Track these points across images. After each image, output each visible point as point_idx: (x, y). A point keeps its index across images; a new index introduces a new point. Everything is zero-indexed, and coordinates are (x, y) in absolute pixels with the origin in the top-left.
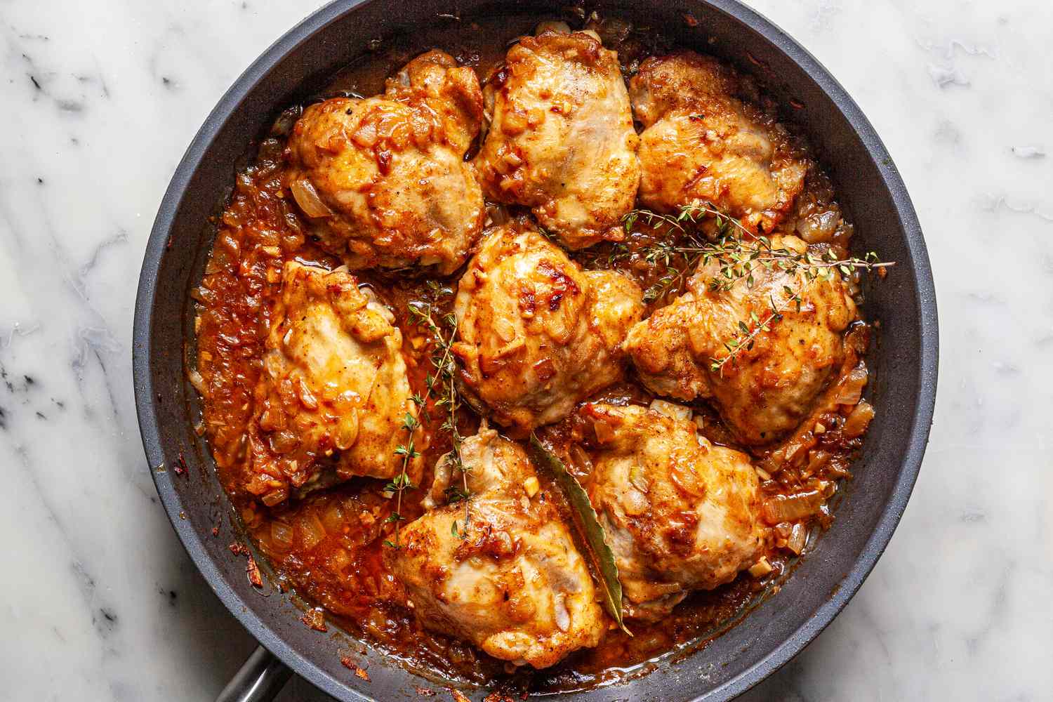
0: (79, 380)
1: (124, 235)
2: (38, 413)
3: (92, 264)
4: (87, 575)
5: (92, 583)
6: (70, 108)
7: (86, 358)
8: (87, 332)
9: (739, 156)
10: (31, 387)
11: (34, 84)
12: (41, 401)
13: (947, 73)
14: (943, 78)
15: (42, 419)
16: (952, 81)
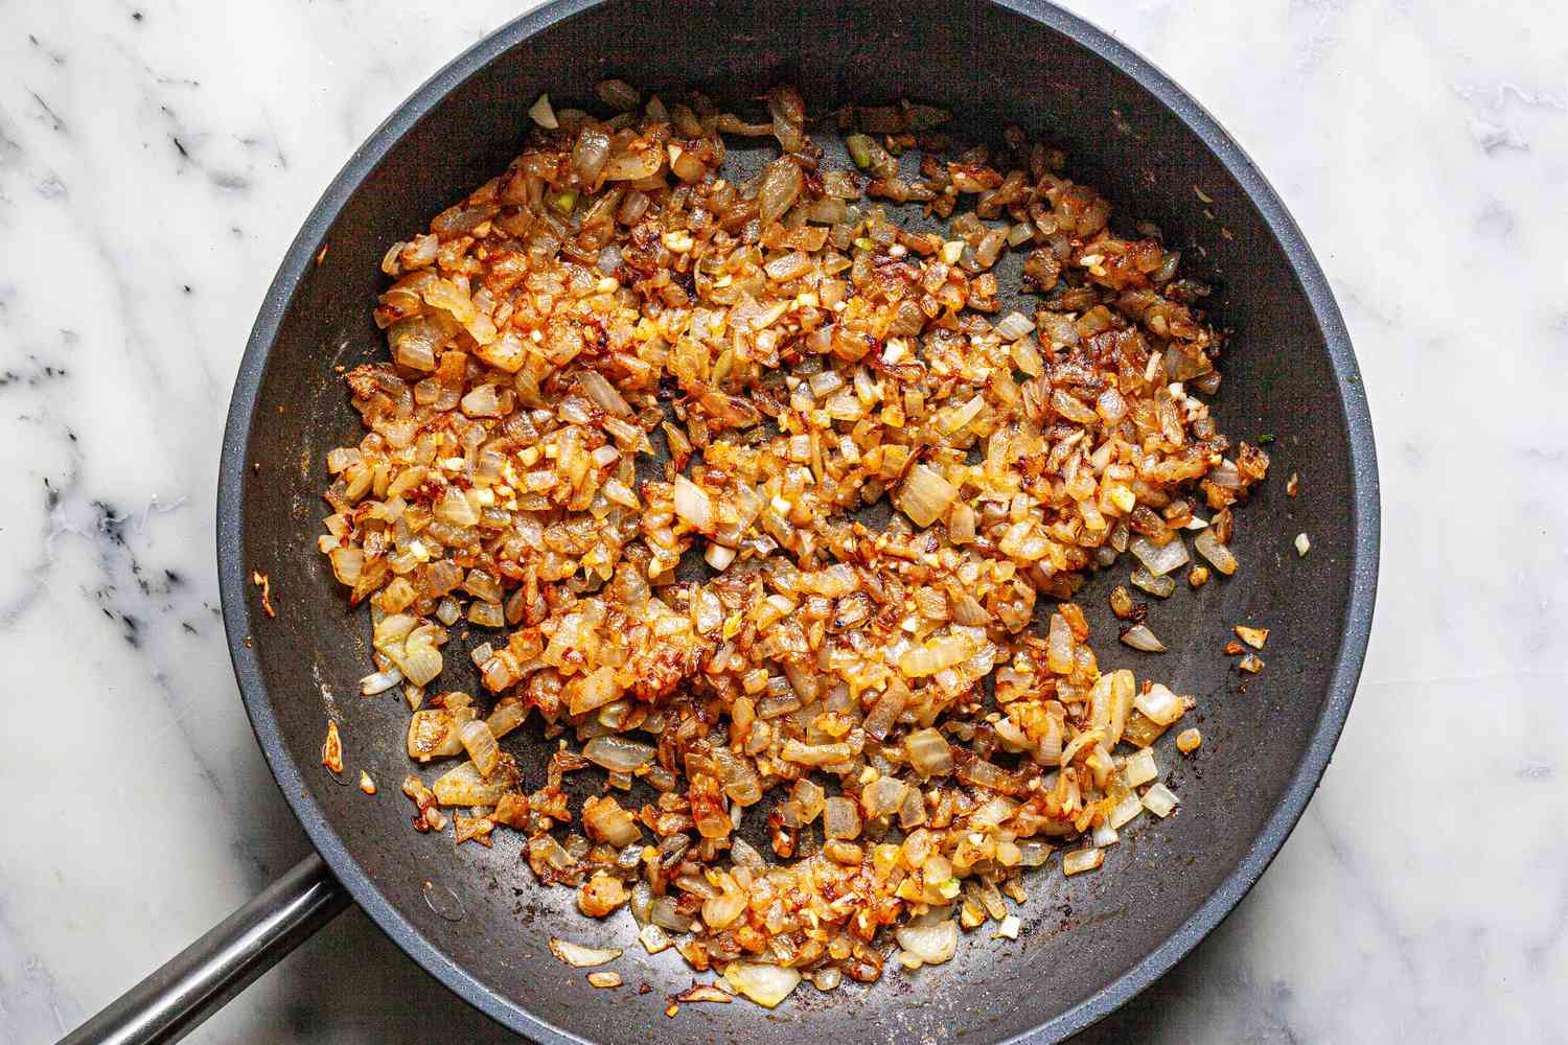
2: (185, 625)
6: (230, 183)
10: (176, 589)
11: (178, 150)
12: (187, 606)
13: (1495, 131)
14: (1490, 139)
15: (190, 633)
16: (1503, 143)
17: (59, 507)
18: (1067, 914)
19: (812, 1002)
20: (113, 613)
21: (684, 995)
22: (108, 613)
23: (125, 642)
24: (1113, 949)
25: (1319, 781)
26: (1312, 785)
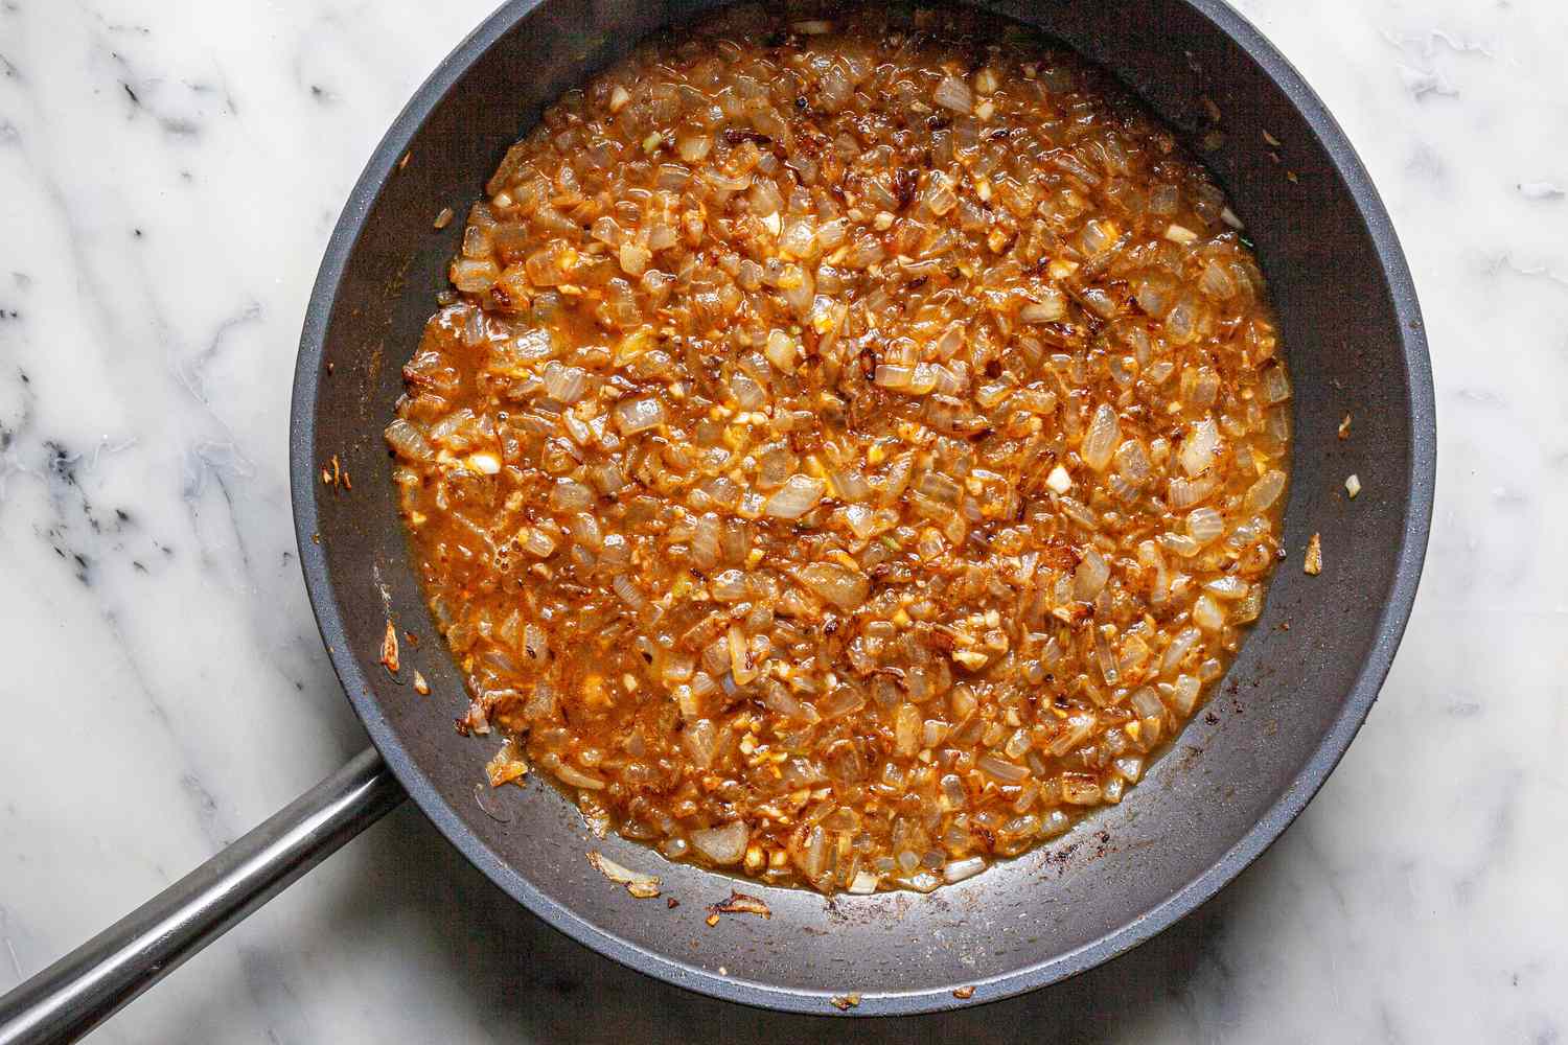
0: (193, 515)
1: (257, 310)
2: (135, 564)
3: (212, 351)
4: (204, 792)
5: (212, 804)
6: (181, 129)
7: (204, 483)
8: (205, 449)
10: (126, 526)
11: (129, 96)
12: (139, 545)
13: (1425, 78)
14: (1420, 85)
15: (141, 572)
16: (1433, 90)
17: (12, 447)
18: (1105, 840)
19: (850, 917)
20: (66, 553)
21: (725, 905)
22: (59, 551)
23: (77, 580)
25: (1365, 717)
26: (1356, 721)
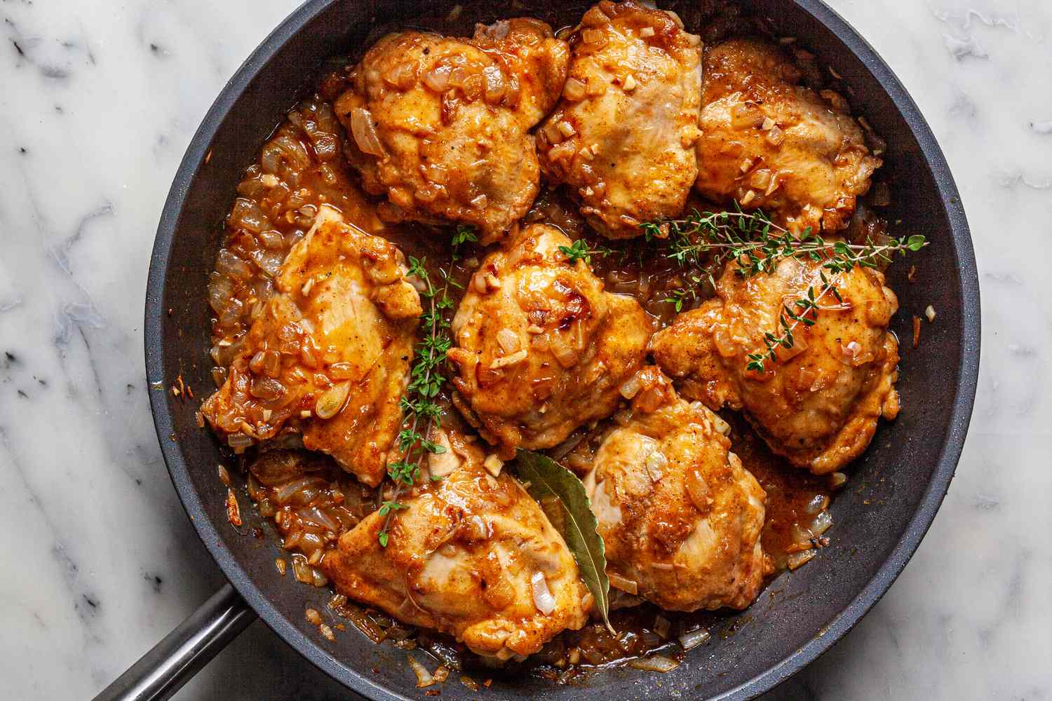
0: (61, 357)
1: (110, 207)
2: (19, 392)
3: (76, 237)
4: (69, 560)
5: (75, 568)
6: (54, 75)
7: (70, 333)
8: (70, 308)
9: (800, 149)
10: (13, 366)
11: (17, 51)
12: (22, 378)
13: (964, 44)
14: (960, 50)
15: (24, 398)
16: (969, 53)
24: (803, 619)
